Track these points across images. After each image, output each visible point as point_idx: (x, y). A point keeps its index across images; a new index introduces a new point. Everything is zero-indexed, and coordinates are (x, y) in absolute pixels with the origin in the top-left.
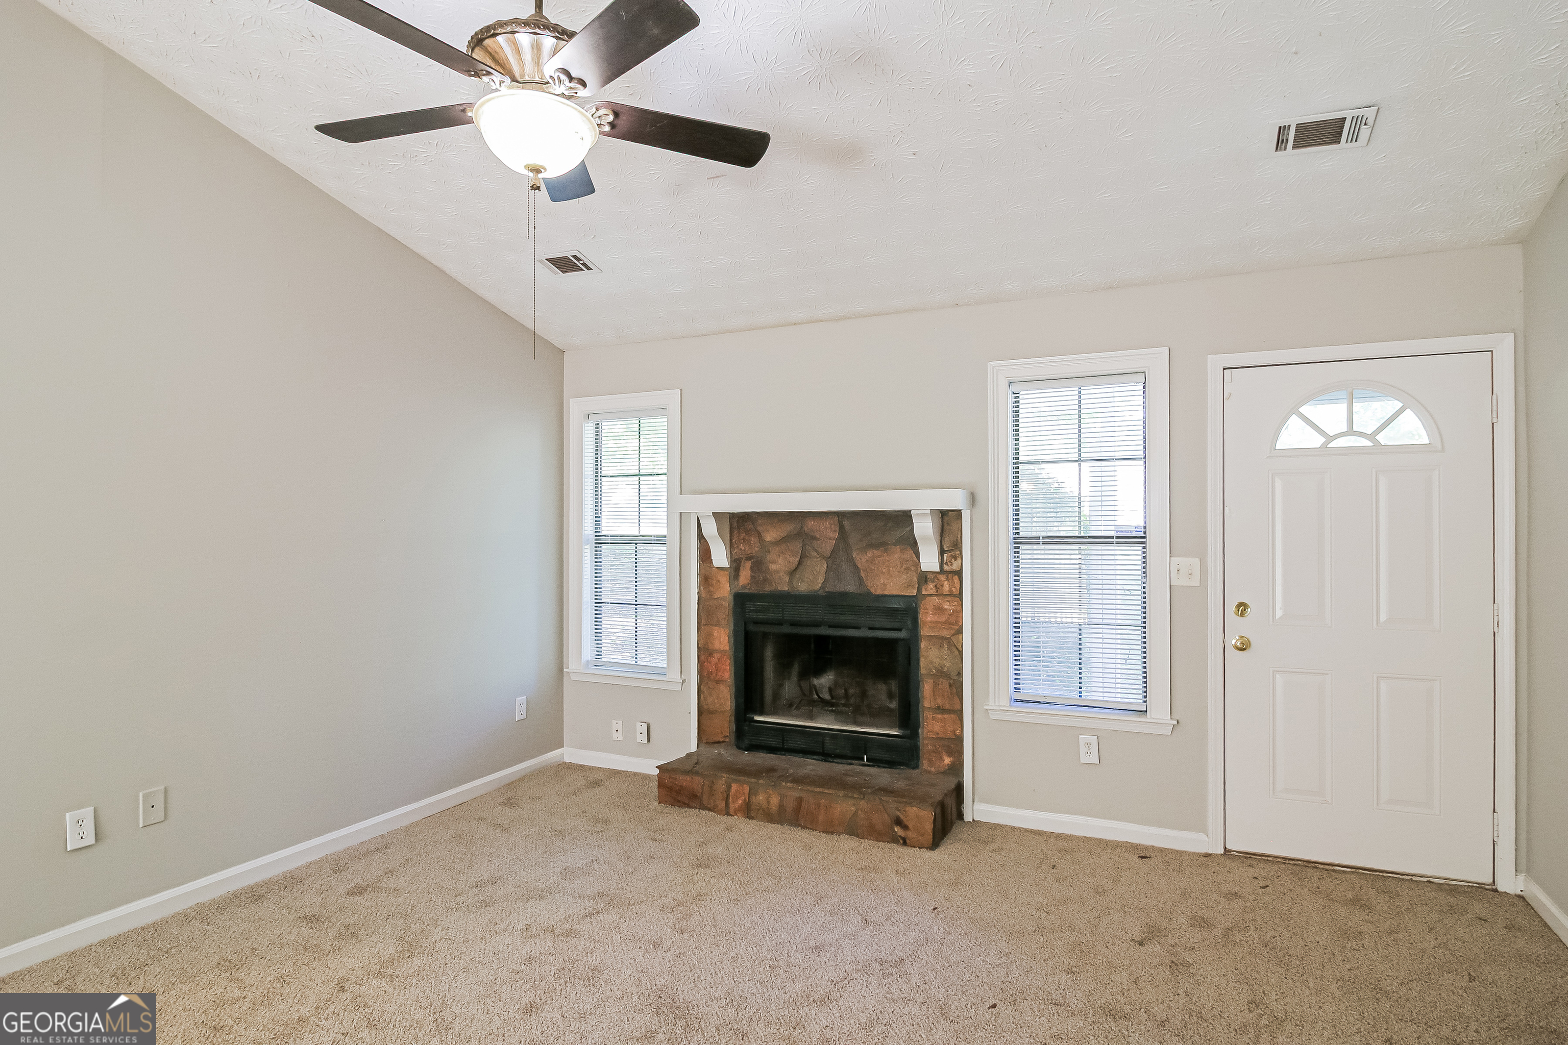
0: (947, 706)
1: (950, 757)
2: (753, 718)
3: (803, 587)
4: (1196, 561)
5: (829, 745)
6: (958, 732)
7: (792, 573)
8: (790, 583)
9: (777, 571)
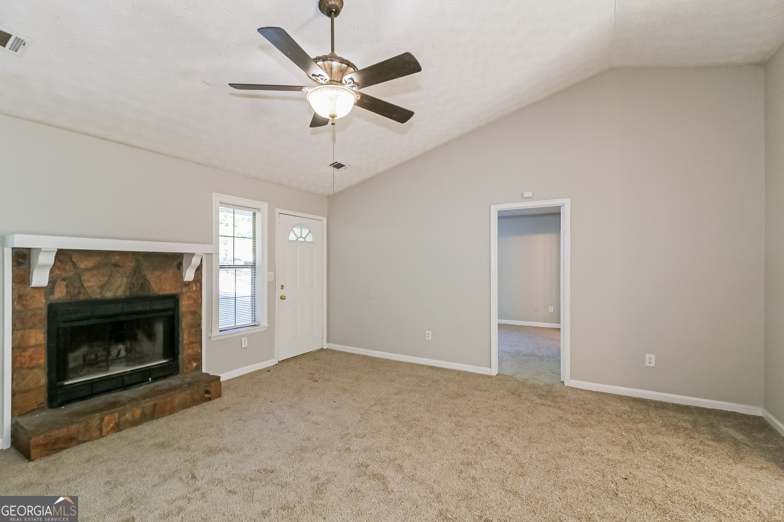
0: (194, 341)
1: (196, 363)
2: (63, 383)
3: (109, 295)
4: (272, 273)
5: (127, 380)
6: (199, 351)
7: (102, 287)
8: (101, 293)
9: (90, 287)
